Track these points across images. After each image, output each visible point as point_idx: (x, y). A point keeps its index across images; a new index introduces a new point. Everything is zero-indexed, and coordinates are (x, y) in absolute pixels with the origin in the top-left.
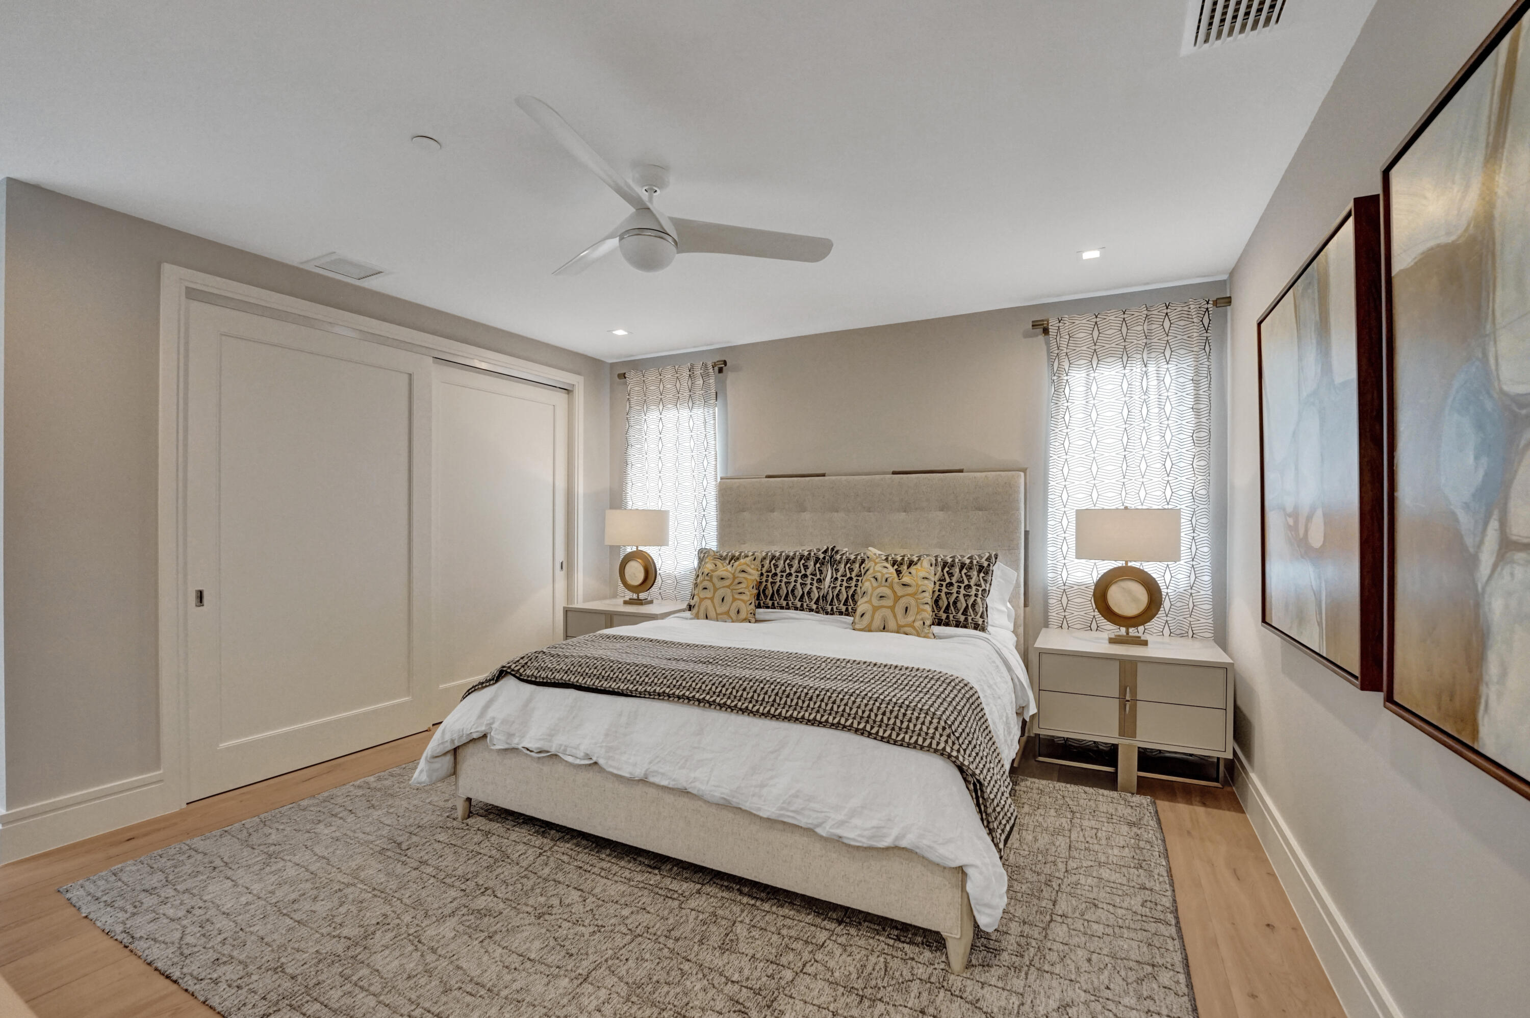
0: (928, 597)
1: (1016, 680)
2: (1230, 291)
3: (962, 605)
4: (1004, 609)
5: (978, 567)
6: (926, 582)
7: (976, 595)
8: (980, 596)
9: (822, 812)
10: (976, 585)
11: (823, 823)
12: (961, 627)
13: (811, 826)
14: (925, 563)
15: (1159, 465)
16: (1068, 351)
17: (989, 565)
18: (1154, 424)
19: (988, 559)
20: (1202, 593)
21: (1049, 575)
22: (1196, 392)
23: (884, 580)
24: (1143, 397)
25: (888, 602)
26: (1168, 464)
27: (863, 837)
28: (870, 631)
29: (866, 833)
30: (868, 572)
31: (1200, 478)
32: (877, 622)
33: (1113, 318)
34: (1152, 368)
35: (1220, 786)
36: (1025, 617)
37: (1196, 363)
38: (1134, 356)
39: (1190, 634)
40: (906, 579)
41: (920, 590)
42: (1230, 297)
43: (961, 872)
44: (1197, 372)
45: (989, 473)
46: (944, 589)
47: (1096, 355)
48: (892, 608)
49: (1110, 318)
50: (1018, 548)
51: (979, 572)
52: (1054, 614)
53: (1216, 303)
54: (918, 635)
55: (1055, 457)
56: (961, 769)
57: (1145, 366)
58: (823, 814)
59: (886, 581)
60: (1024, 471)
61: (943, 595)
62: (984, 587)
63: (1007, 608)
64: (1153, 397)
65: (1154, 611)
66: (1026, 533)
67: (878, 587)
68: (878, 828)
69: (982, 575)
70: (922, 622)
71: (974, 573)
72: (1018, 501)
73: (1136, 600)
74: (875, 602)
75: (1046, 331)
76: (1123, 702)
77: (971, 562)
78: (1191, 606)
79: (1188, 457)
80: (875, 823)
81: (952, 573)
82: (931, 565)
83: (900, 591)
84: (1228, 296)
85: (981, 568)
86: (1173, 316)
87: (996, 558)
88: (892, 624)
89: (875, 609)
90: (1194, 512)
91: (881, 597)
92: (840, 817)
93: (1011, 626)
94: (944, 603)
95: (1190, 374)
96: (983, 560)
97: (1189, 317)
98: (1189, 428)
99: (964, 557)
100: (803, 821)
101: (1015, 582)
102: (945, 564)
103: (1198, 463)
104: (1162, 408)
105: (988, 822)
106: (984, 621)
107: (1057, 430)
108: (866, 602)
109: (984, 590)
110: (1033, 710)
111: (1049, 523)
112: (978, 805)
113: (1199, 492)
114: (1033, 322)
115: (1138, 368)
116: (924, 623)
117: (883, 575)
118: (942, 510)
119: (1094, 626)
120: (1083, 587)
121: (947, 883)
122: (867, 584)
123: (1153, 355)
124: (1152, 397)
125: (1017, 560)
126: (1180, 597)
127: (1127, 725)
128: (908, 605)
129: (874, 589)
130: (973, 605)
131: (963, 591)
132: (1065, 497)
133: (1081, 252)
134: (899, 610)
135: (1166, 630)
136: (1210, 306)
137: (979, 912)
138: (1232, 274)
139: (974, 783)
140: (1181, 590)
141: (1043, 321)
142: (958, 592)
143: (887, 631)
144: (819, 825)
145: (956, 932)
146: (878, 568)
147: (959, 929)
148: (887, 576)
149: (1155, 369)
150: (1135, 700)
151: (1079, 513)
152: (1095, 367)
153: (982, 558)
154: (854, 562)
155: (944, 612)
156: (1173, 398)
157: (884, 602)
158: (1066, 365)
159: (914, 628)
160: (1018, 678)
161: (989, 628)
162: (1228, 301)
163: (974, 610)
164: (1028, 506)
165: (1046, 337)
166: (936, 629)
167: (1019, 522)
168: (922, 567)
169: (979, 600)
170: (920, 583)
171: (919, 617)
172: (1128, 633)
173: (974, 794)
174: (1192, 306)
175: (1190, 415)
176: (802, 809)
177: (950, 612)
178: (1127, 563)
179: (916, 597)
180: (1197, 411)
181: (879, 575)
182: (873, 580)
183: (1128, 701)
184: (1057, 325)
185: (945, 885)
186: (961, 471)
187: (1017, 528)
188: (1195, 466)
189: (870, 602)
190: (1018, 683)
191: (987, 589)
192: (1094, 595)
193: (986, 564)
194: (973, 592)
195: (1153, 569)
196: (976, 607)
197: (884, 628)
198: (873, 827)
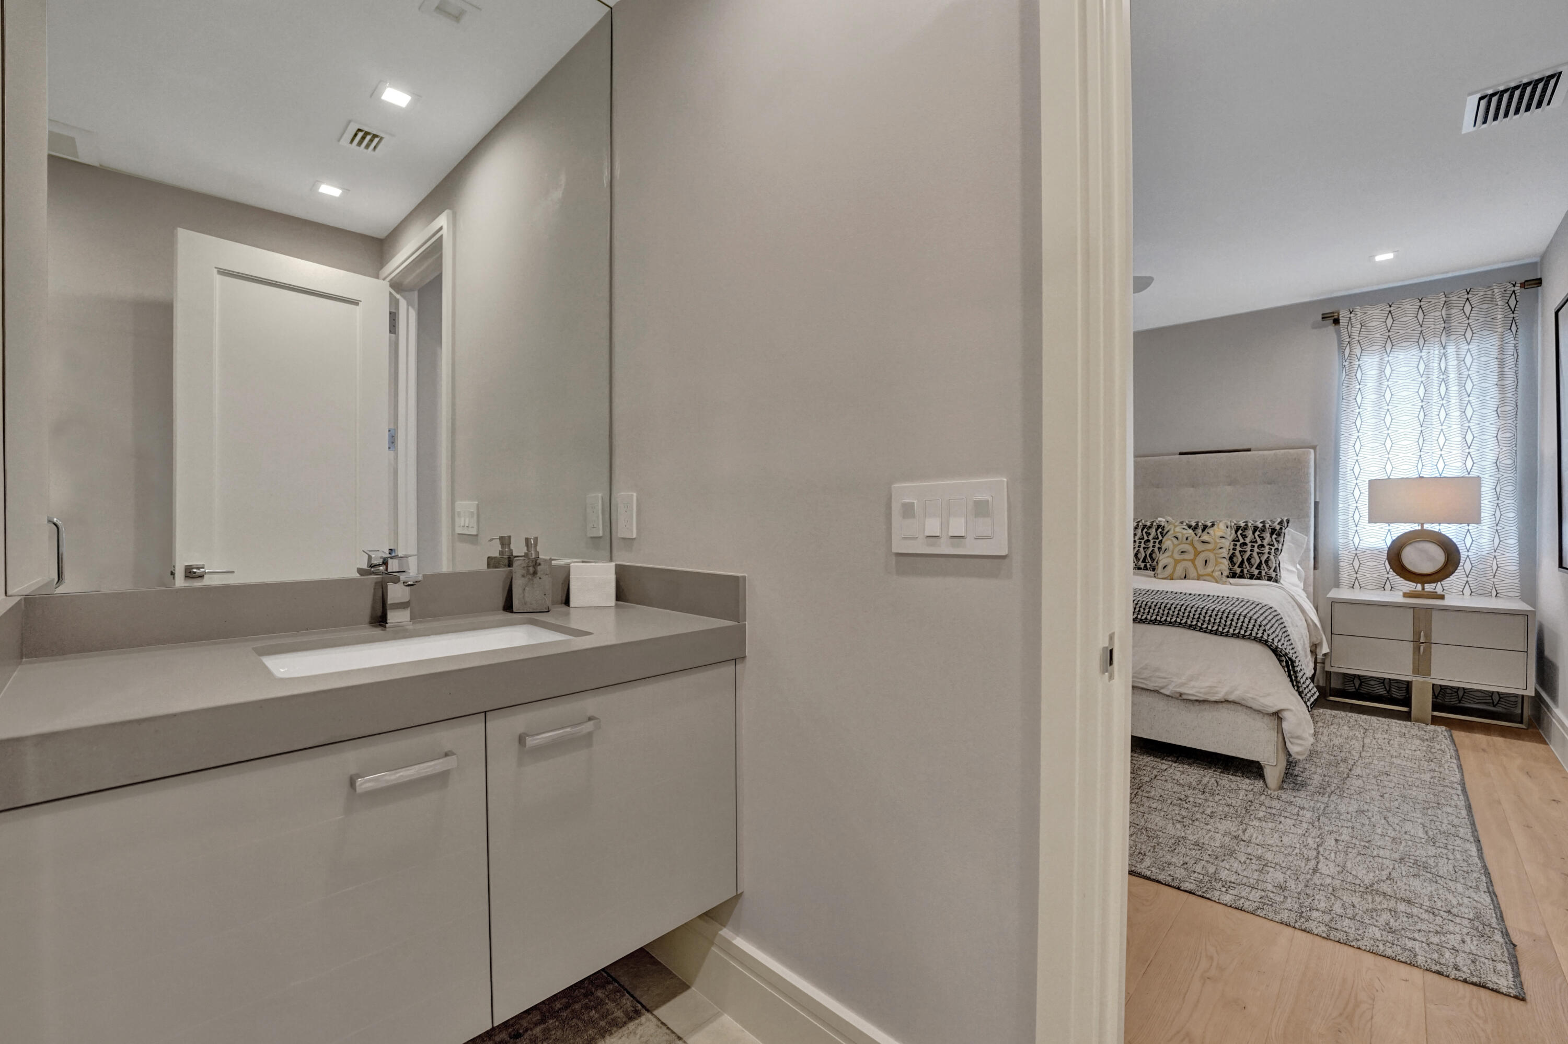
0: (1225, 553)
1: (1310, 621)
2: (1541, 273)
3: (1256, 560)
4: (1294, 569)
5: (1270, 530)
6: (1223, 540)
7: (1269, 553)
8: (1273, 554)
9: (1165, 678)
10: (1269, 544)
11: (1166, 686)
12: (1255, 579)
13: (1158, 689)
14: (1222, 526)
15: (1460, 439)
16: (1360, 338)
17: (1281, 529)
18: (1453, 401)
19: (1281, 523)
20: (1507, 555)
21: (1340, 541)
22: (1500, 370)
23: (1185, 539)
24: (1442, 377)
25: (1190, 556)
26: (1469, 438)
27: (1200, 693)
28: (1172, 579)
29: (1202, 690)
30: (1169, 533)
31: (1505, 449)
32: (1179, 570)
33: (1409, 306)
34: (1451, 350)
35: (1524, 727)
36: (1314, 578)
37: (1500, 343)
38: (1432, 339)
39: (1494, 593)
40: (1205, 537)
41: (1218, 547)
42: (1540, 279)
43: (1277, 716)
44: (1502, 350)
45: (1278, 451)
46: (1238, 548)
47: (1390, 340)
48: (1193, 561)
49: (1405, 306)
50: (1308, 516)
51: (1272, 534)
52: (1345, 576)
53: (1523, 285)
54: (1217, 582)
55: (1346, 435)
56: (1276, 651)
57: (1444, 349)
58: (1167, 680)
59: (1187, 539)
60: (1314, 448)
61: (1237, 553)
62: (1276, 546)
63: (1297, 569)
64: (1453, 375)
65: (1451, 569)
66: (1316, 503)
67: (1179, 545)
68: (1211, 687)
69: (1274, 536)
70: (1220, 573)
71: (1267, 535)
72: (1308, 474)
73: (1432, 559)
74: (1177, 556)
75: (1336, 322)
76: (1416, 642)
77: (1264, 526)
78: (1495, 567)
79: (1492, 430)
80: (1208, 684)
81: (1245, 535)
82: (1227, 527)
83: (1200, 547)
84: (1539, 277)
85: (1273, 531)
86: (1474, 300)
87: (1288, 523)
88: (1192, 572)
89: (1177, 562)
90: (1499, 480)
91: (1182, 552)
92: (1183, 679)
93: (1302, 585)
94: (1238, 559)
95: (1494, 353)
96: (1276, 524)
97: (1492, 299)
98: (1493, 404)
99: (1256, 522)
100: (1151, 686)
101: (1305, 546)
102: (1238, 528)
103: (1502, 436)
104: (1462, 386)
105: (1298, 687)
106: (1277, 575)
107: (1349, 410)
108: (1168, 557)
109: (1277, 549)
110: (1325, 649)
111: (1340, 494)
112: (1290, 676)
113: (1503, 462)
114: (1323, 314)
115: (1436, 351)
116: (1222, 574)
117: (1183, 534)
118: (1230, 485)
119: (1388, 586)
120: (1375, 552)
121: (1265, 726)
122: (1168, 543)
123: (1453, 337)
124: (1451, 376)
125: (1308, 527)
126: (1482, 560)
127: (1422, 663)
128: (1207, 559)
129: (1175, 546)
130: (1267, 561)
131: (1256, 549)
132: (1357, 470)
133: (1374, 256)
134: (1200, 562)
135: (1467, 589)
136: (1516, 288)
137: (1292, 743)
138: (1544, 256)
139: (1286, 660)
140: (1484, 553)
141: (1333, 313)
142: (1252, 551)
143: (1189, 579)
144: (1162, 688)
145: (1272, 761)
146: (1178, 529)
147: (1275, 759)
148: (1187, 535)
149: (1455, 350)
150: (1429, 643)
151: (1371, 482)
152: (1388, 352)
153: (1274, 522)
154: (1150, 527)
155: (1239, 567)
156: (1475, 377)
157: (1185, 556)
158: (1357, 351)
159: (1214, 577)
160: (1311, 619)
161: (1281, 581)
162: (1538, 282)
163: (1267, 565)
164: (1318, 478)
165: (1337, 327)
166: (1232, 580)
167: (1309, 493)
168: (1218, 528)
169: (1272, 557)
170: (1218, 541)
171: (1217, 568)
172: (1423, 589)
173: (1286, 669)
174: (1496, 291)
175: (1494, 391)
176: (1150, 677)
177: (1244, 566)
178: (1422, 526)
179: (1215, 552)
180: (1502, 388)
181: (1179, 536)
182: (1174, 539)
183: (1422, 643)
184: (1349, 316)
185: (1264, 728)
186: (1249, 450)
187: (1307, 500)
188: (1499, 438)
189: (1171, 556)
190: (1311, 624)
191: (1280, 548)
192: (1388, 559)
193: (1278, 527)
194: (1266, 550)
195: (1450, 531)
196: (1270, 563)
197: (1185, 577)
198: (1208, 687)
